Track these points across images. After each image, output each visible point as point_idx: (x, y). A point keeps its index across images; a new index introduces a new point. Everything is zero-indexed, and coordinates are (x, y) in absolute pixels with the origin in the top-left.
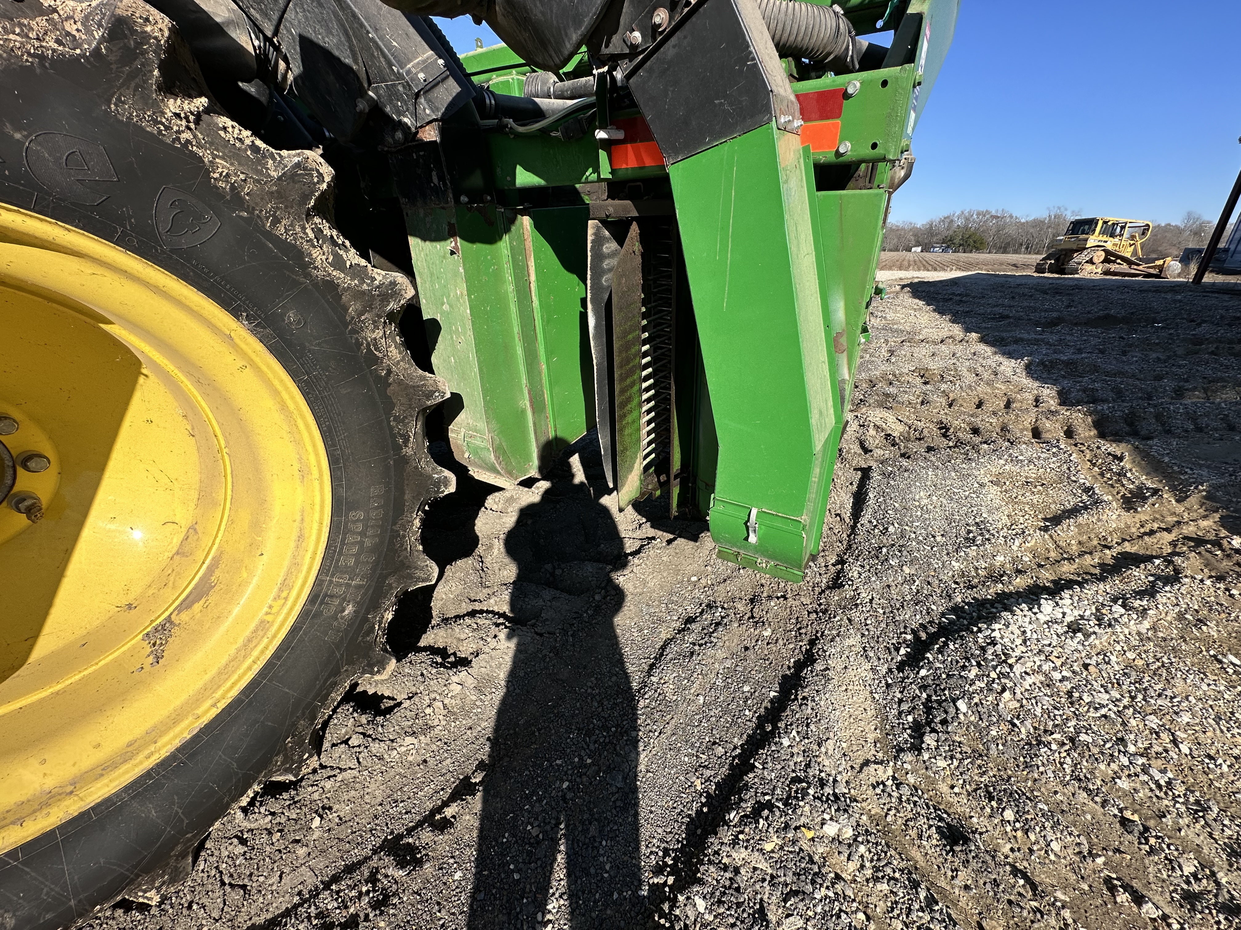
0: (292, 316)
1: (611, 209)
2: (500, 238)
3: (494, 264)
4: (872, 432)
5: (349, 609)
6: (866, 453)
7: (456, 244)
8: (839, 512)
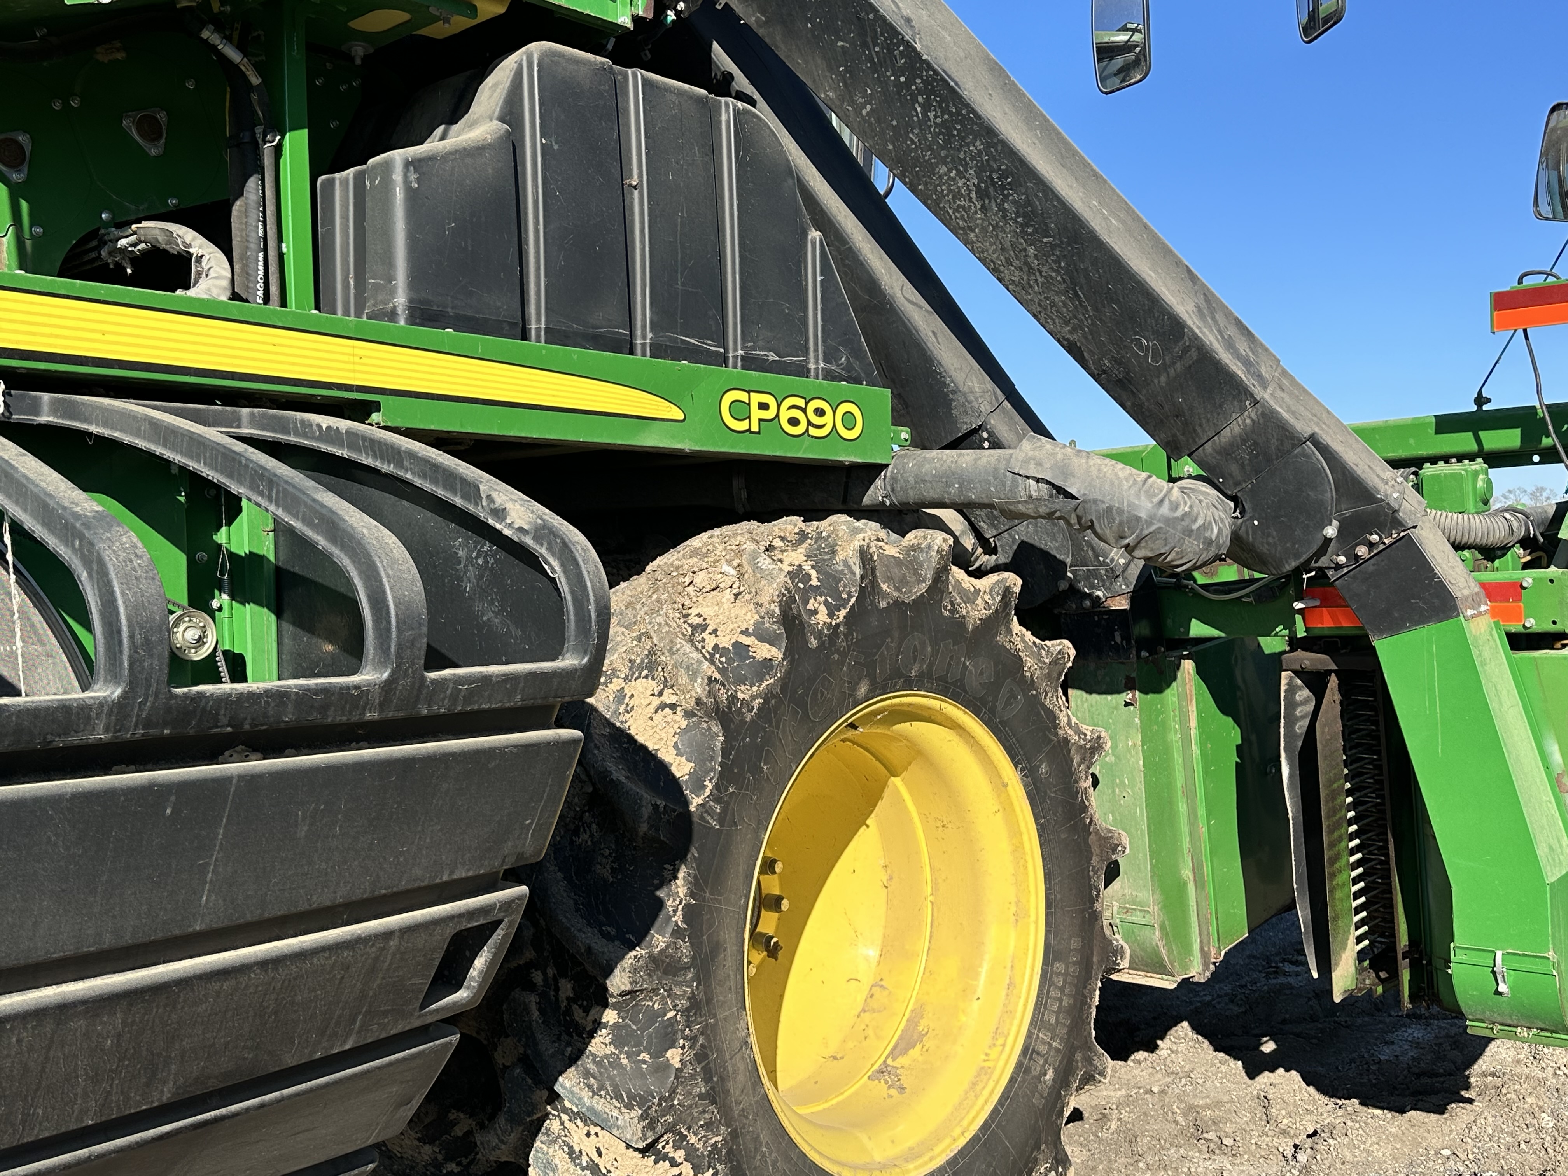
0: (1044, 768)
1: (1307, 663)
2: (1169, 686)
3: (1162, 713)
5: (1050, 1075)
7: (1134, 696)
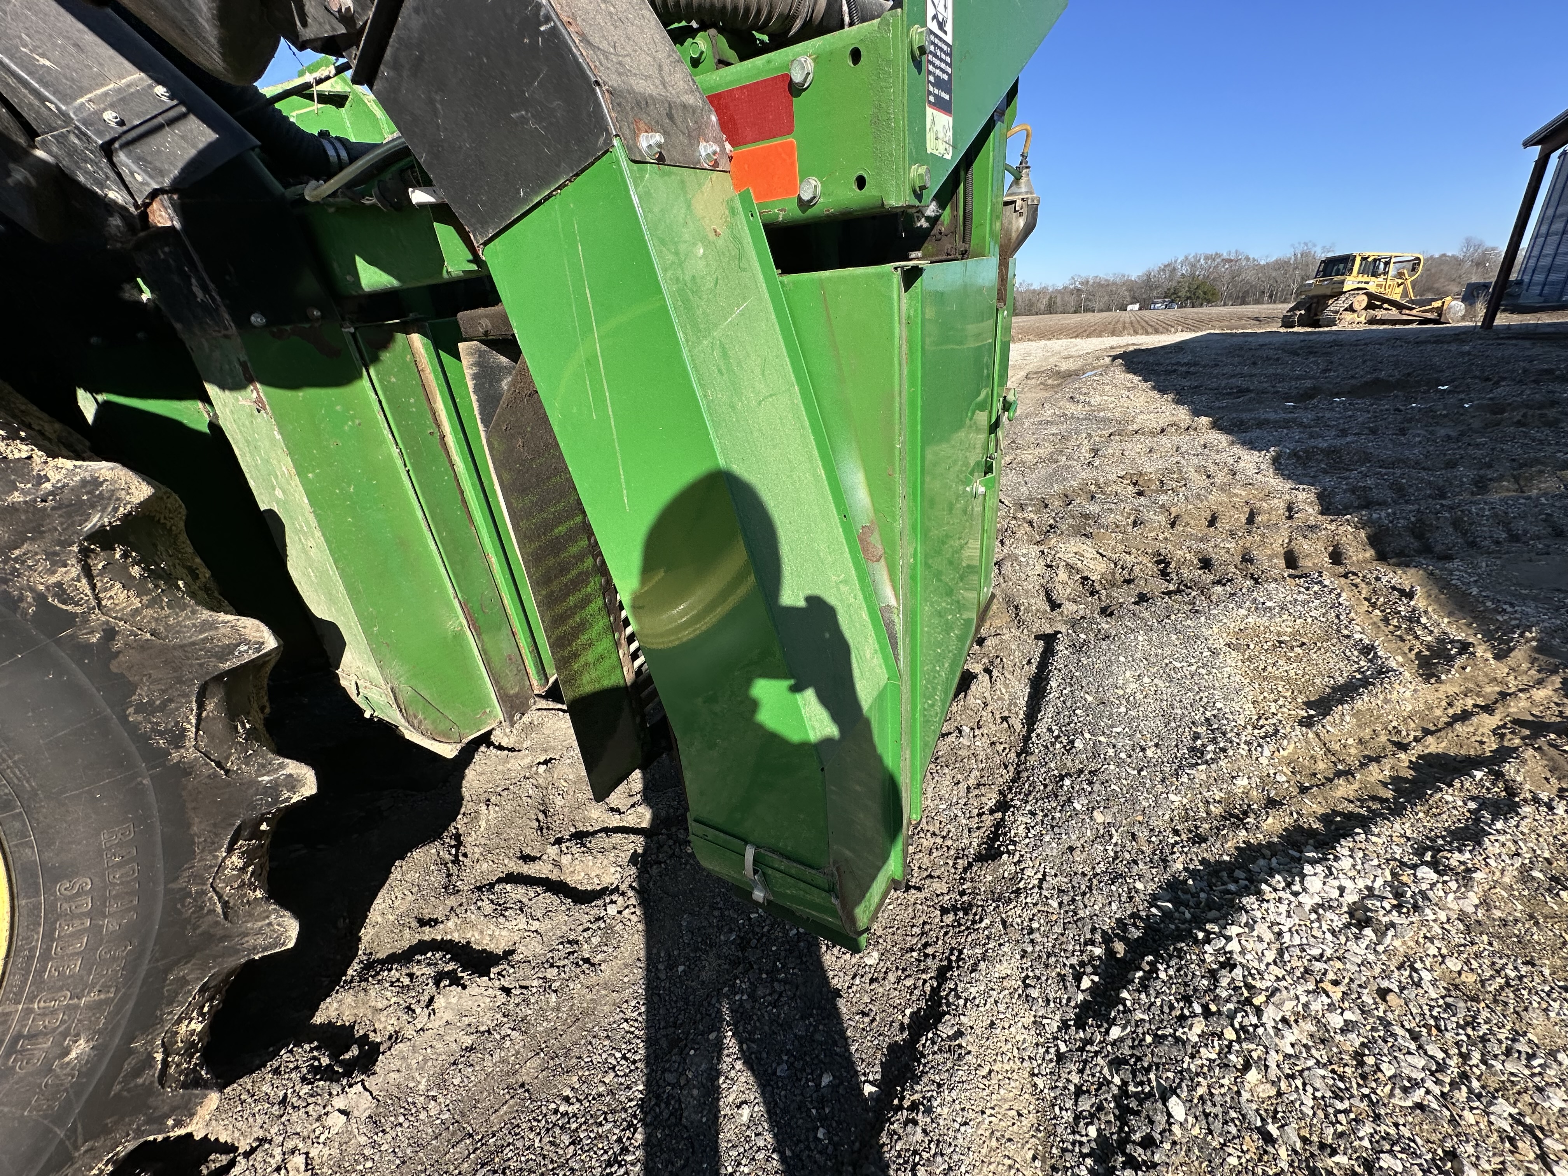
1: (487, 323)
3: (352, 418)
4: (1062, 575)
6: (1052, 610)
7: (258, 393)
8: (1006, 714)
